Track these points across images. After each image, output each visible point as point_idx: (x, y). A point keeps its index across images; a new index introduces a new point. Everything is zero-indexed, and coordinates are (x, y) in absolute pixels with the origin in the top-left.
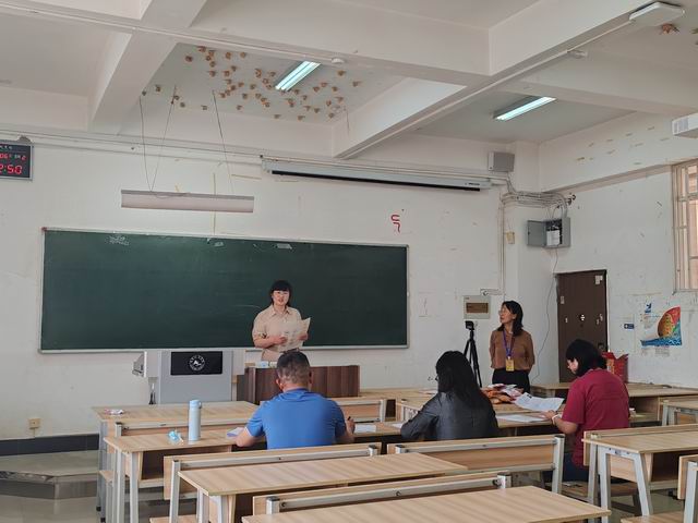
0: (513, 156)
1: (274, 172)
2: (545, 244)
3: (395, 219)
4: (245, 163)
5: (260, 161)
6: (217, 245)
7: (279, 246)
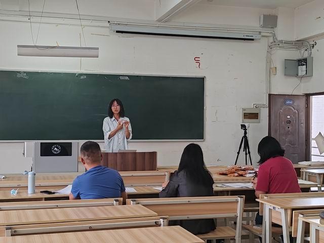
0: (277, 17)
1: (118, 32)
2: (298, 75)
3: (197, 60)
4: (99, 26)
5: (108, 25)
6: (82, 77)
7: (121, 78)
